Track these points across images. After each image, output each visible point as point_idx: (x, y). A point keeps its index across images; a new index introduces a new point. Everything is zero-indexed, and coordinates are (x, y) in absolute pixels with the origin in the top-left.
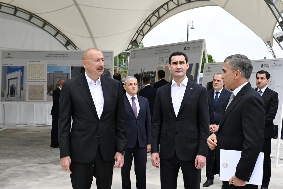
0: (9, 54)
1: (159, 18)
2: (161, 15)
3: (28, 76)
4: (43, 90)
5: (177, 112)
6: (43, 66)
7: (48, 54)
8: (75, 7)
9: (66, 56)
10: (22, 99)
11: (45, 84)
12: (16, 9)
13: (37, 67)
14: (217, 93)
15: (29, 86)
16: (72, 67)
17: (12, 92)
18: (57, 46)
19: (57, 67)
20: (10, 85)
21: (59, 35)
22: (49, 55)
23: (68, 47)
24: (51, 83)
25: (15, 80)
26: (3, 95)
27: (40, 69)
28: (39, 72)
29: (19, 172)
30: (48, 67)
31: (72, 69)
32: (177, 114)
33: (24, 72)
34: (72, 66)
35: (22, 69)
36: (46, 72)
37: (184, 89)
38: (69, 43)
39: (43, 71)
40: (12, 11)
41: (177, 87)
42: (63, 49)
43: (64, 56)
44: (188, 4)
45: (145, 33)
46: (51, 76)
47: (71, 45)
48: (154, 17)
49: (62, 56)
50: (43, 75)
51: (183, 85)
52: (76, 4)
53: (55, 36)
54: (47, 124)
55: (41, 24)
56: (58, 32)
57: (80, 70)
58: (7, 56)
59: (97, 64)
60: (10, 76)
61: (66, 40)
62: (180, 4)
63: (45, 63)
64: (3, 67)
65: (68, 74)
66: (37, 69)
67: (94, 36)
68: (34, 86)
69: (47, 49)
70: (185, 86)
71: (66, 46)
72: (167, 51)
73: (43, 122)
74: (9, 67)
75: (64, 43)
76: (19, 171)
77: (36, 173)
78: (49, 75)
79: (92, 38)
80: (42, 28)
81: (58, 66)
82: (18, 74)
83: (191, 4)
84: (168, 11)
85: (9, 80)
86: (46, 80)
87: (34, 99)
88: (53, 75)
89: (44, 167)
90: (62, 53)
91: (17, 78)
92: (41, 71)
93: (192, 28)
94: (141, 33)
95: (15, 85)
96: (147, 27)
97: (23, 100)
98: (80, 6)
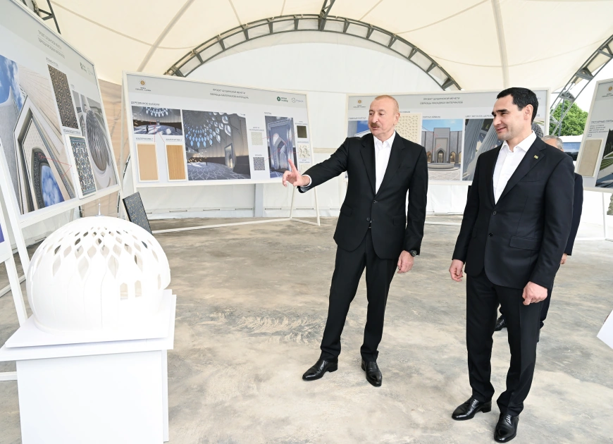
0: (360, 102)
6: (415, 118)
7: (425, 99)
8: (489, 3)
9: (457, 100)
12: (371, 28)
13: (405, 121)
16: (467, 121)
19: (440, 120)
21: (435, 70)
22: (426, 101)
23: (448, 89)
27: (411, 125)
28: (408, 130)
30: (424, 121)
31: (466, 124)
34: (468, 118)
36: (420, 130)
38: (449, 82)
39: (415, 128)
43: (454, 100)
46: (429, 137)
49: (449, 100)
50: (415, 134)
53: (427, 71)
55: (407, 51)
56: (434, 65)
57: (482, 125)
58: (357, 104)
61: (445, 77)
63: (420, 114)
64: (351, 123)
65: (458, 132)
66: (405, 125)
71: (444, 87)
74: (359, 122)
75: (442, 83)
78: (425, 134)
79: (504, 67)
80: (409, 59)
81: (441, 118)
88: (432, 134)
90: (450, 97)
92: (412, 128)
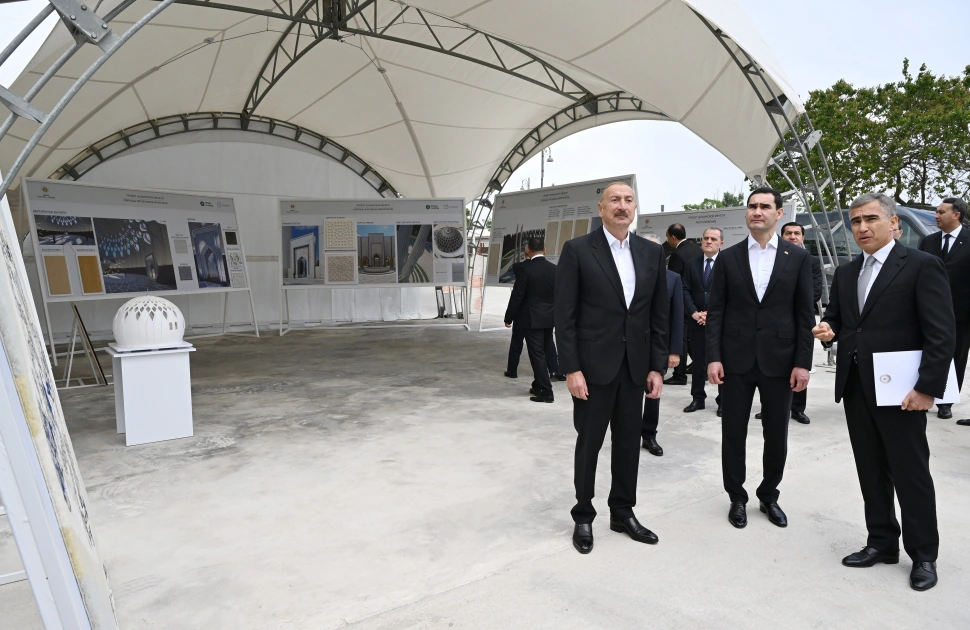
1: (540, 141)
2: (543, 137)
3: (326, 242)
4: (352, 265)
5: (760, 293)
6: (350, 224)
7: (357, 205)
8: (403, 124)
9: (380, 207)
10: (318, 280)
11: (355, 255)
12: (299, 131)
13: (340, 227)
14: (709, 260)
15: (329, 259)
16: (398, 226)
17: (302, 269)
18: (365, 192)
19: (373, 226)
20: (298, 258)
21: (369, 173)
22: (359, 207)
23: (384, 193)
24: (364, 254)
25: (306, 249)
26: (286, 275)
27: (346, 230)
28: (343, 236)
29: (373, 401)
30: (358, 226)
31: (398, 229)
32: (760, 296)
33: (320, 237)
34: (398, 224)
35: (315, 230)
36: (356, 236)
37: (773, 253)
38: (384, 186)
39: (350, 234)
40: (292, 134)
41: (760, 251)
42: (376, 196)
43: (377, 207)
44: (593, 118)
45: (513, 167)
46: (365, 241)
47: (389, 190)
48: (530, 139)
50: (351, 239)
51: (771, 246)
52: (406, 120)
53: (362, 175)
54: (354, 321)
55: (339, 154)
56: (367, 168)
57: (412, 230)
59: (615, 205)
60: (296, 243)
61: (380, 181)
62: (578, 117)
63: (354, 220)
64: (285, 229)
65: (392, 238)
66: (340, 230)
67: (431, 174)
68: (338, 258)
69: (350, 196)
70: (774, 248)
71: (380, 191)
72: (564, 195)
73: (347, 318)
74: (293, 227)
75: (378, 187)
76: (372, 399)
77: (401, 401)
78: (360, 240)
79: (428, 176)
80: (342, 161)
81: (375, 224)
82: (309, 239)
83: (599, 117)
84: (556, 130)
85: (295, 249)
86: (356, 248)
87: (337, 280)
88: (367, 239)
89: (408, 392)
90: (374, 203)
91: (308, 246)
92: (347, 233)
93: (550, 160)
94: (507, 166)
95: (306, 257)
96: (517, 157)
97: (321, 282)
98: (412, 123)
